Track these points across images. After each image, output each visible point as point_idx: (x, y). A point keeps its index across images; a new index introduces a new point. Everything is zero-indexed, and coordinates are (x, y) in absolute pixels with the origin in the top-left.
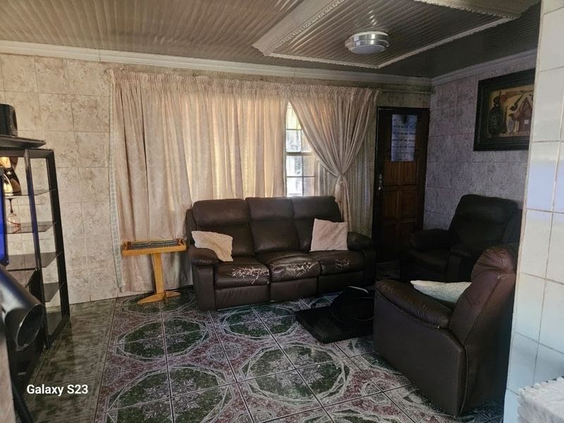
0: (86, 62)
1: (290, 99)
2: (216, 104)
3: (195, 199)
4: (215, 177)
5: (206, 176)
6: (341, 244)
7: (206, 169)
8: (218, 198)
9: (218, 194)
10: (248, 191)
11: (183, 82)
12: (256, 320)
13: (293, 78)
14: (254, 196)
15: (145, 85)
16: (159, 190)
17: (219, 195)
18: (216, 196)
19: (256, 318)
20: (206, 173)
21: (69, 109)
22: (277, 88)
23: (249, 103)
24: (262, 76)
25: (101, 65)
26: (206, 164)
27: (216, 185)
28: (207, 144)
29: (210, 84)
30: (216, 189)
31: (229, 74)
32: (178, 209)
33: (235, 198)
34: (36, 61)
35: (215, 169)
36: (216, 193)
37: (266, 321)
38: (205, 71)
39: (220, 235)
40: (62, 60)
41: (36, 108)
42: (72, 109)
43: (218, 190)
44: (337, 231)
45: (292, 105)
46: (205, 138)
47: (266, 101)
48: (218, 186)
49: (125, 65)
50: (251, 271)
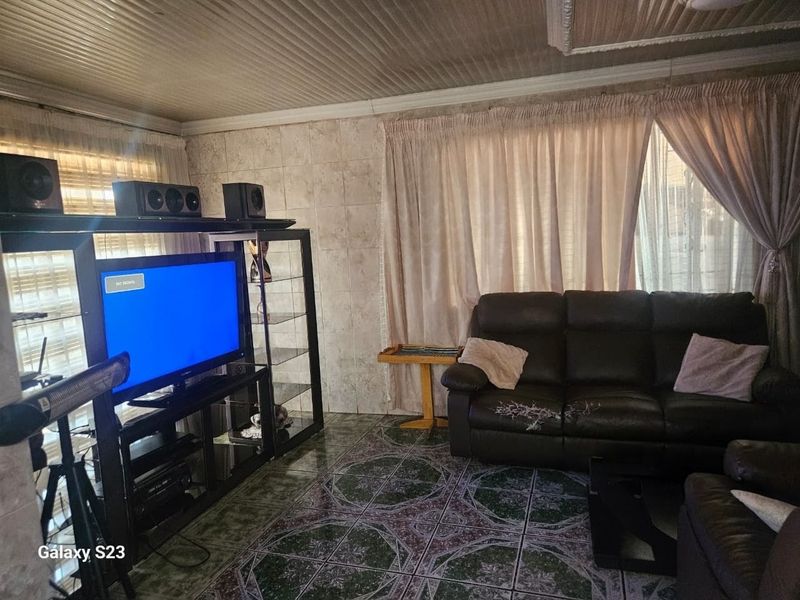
0: (358, 118)
1: (656, 117)
2: (518, 146)
3: (485, 290)
4: (517, 257)
5: (501, 257)
6: (738, 387)
7: (502, 245)
8: (521, 291)
9: (522, 284)
10: (573, 280)
11: (471, 122)
12: (525, 491)
13: (667, 79)
14: (584, 289)
15: (422, 135)
16: (435, 277)
17: (523, 286)
18: (518, 287)
19: (527, 487)
20: (501, 251)
21: (341, 179)
22: (630, 102)
23: (577, 135)
24: (604, 87)
25: (374, 119)
26: (502, 239)
27: (517, 270)
28: (503, 208)
29: (510, 117)
30: (518, 276)
31: (545, 95)
32: (460, 304)
33: (550, 290)
34: (310, 128)
35: (516, 245)
36: (518, 281)
37: (538, 496)
38: (507, 99)
39: (508, 346)
40: (334, 120)
41: (310, 182)
42: (344, 179)
43: (522, 278)
44: (737, 361)
45: (662, 127)
46: (502, 199)
47: (607, 129)
48: (522, 271)
49: (401, 113)
50: (528, 410)
